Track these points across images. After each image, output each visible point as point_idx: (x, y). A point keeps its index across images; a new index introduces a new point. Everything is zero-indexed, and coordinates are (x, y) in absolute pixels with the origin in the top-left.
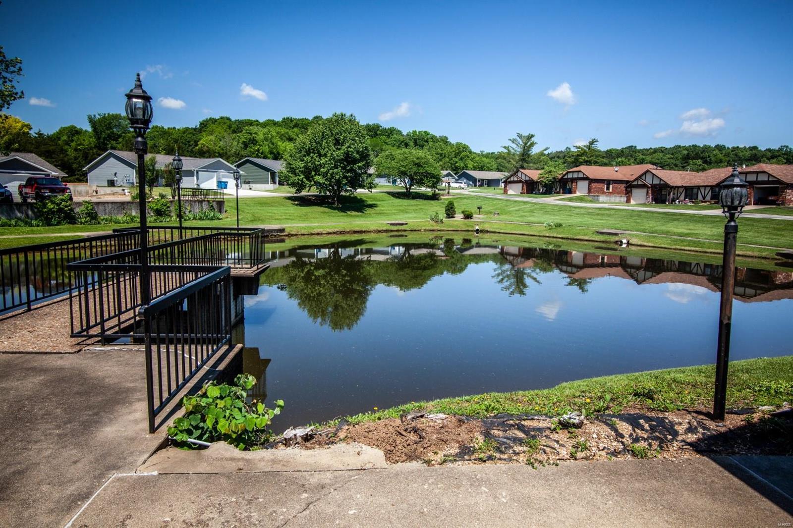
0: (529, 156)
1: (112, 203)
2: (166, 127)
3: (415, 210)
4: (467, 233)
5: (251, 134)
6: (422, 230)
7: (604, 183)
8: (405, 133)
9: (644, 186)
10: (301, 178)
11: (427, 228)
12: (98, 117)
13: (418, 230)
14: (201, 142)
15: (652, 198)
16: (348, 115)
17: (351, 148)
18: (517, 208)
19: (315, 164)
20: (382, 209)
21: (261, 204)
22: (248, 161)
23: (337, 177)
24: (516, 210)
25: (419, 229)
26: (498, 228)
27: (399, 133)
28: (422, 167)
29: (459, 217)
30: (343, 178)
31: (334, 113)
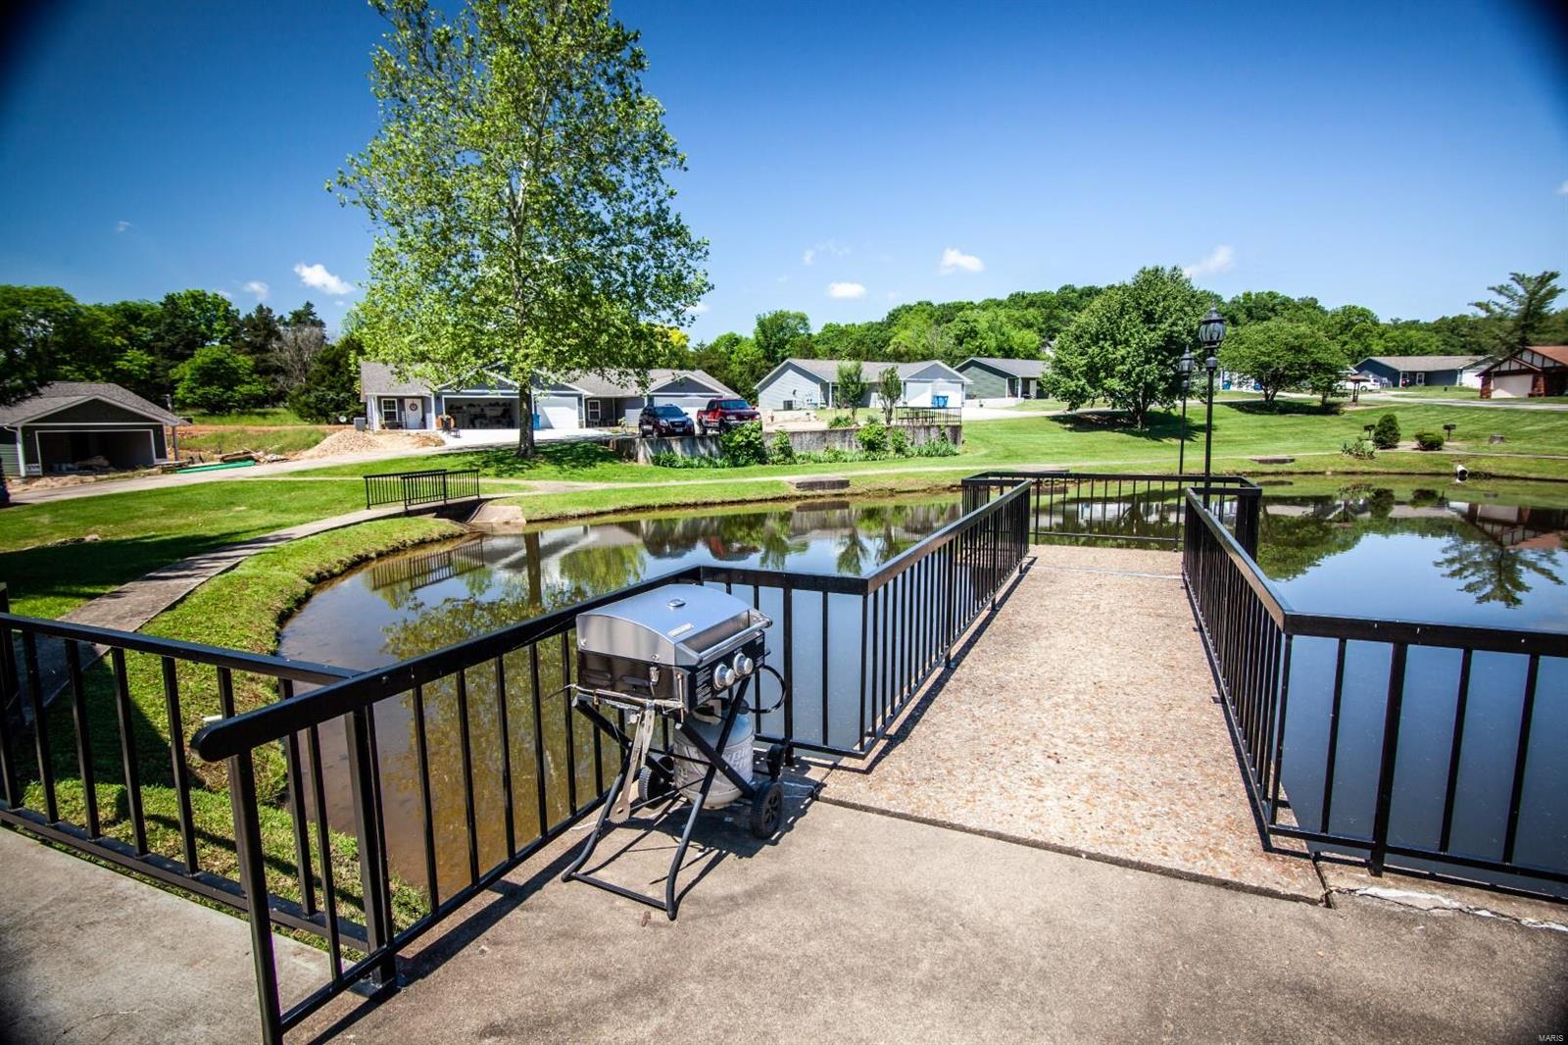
0: (1542, 318)
1: (811, 433)
2: (843, 325)
3: (1294, 435)
4: (1434, 479)
5: (967, 322)
6: (1328, 473)
8: (1227, 299)
10: (1082, 383)
11: (1339, 469)
12: (768, 316)
13: (1320, 473)
14: (894, 340)
16: (1168, 270)
17: (1176, 325)
18: (1543, 426)
19: (1106, 359)
20: (1227, 433)
21: (1011, 429)
22: (973, 363)
23: (1149, 379)
24: (1546, 431)
25: (1322, 470)
26: (1520, 470)
27: (1218, 299)
28: (1305, 352)
29: (1407, 446)
30: (1160, 380)
31: (1141, 268)
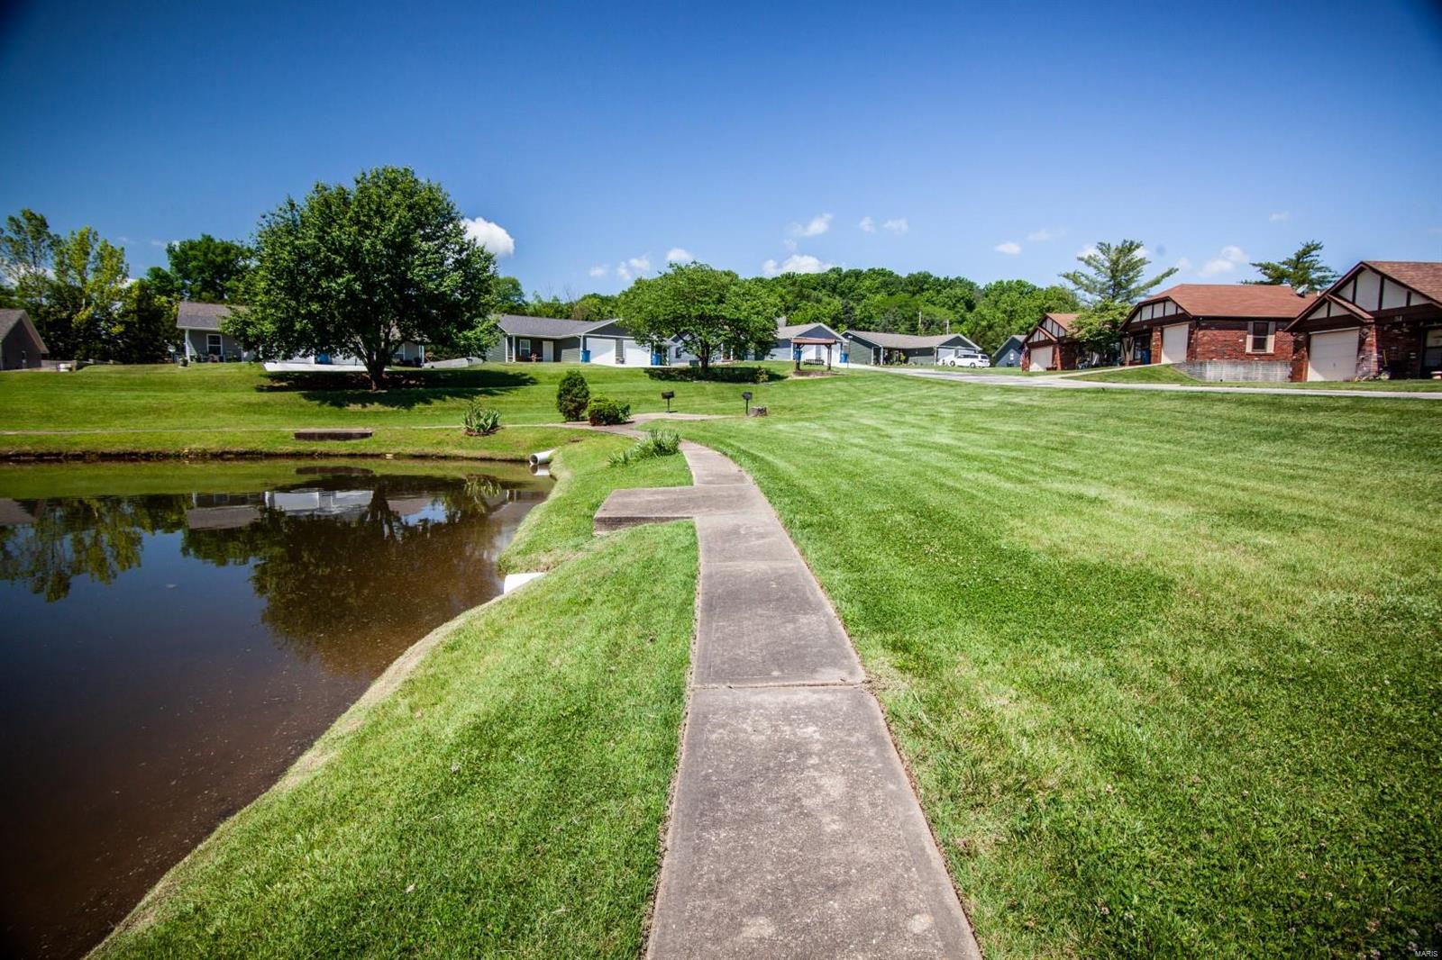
6: (389, 456)
7: (1245, 328)
9: (1350, 321)
11: (408, 450)
15: (1380, 362)
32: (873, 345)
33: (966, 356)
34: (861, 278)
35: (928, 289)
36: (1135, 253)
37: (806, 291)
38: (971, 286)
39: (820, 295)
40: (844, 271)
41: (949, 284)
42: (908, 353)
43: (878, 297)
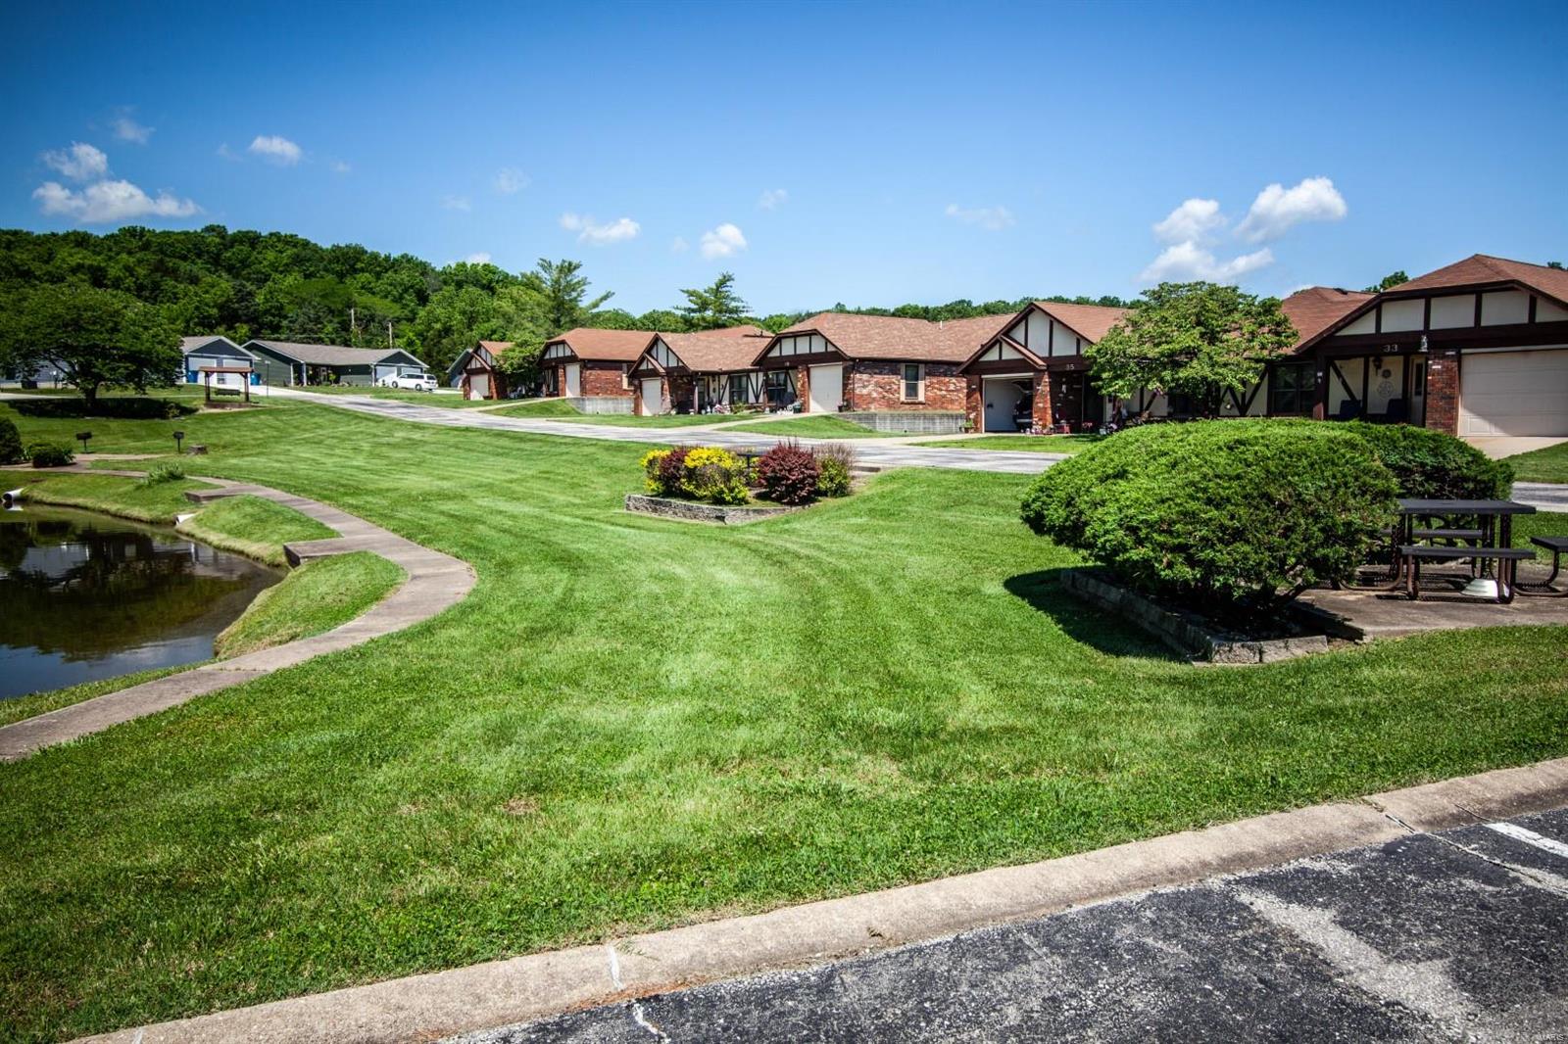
7: (620, 369)
9: (655, 373)
32: (293, 361)
33: (411, 376)
34: (259, 248)
35: (362, 270)
36: (576, 273)
37: (170, 263)
38: (424, 269)
39: (195, 268)
40: (230, 232)
41: (392, 265)
42: (339, 371)
43: (290, 280)
